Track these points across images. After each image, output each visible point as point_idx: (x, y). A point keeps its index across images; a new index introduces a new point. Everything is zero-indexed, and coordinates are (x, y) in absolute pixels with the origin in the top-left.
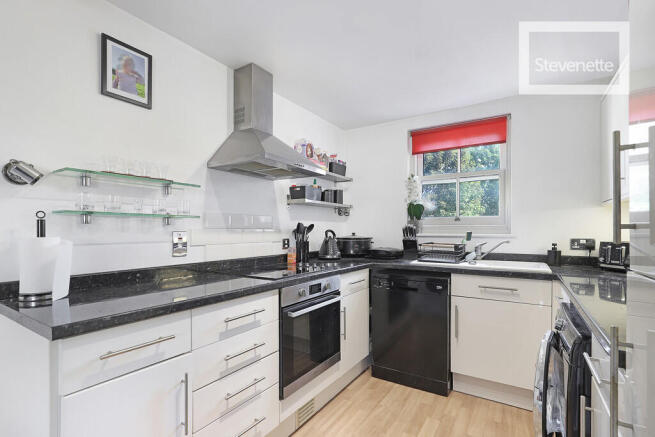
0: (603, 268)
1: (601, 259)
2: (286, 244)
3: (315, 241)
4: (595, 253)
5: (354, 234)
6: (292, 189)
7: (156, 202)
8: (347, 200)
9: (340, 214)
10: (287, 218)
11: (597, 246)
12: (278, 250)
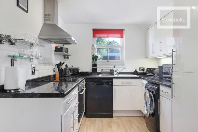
0: (147, 75)
1: (147, 73)
2: (54, 70)
4: (145, 71)
5: (72, 66)
6: (56, 47)
9: (65, 58)
11: (146, 70)
12: (51, 73)
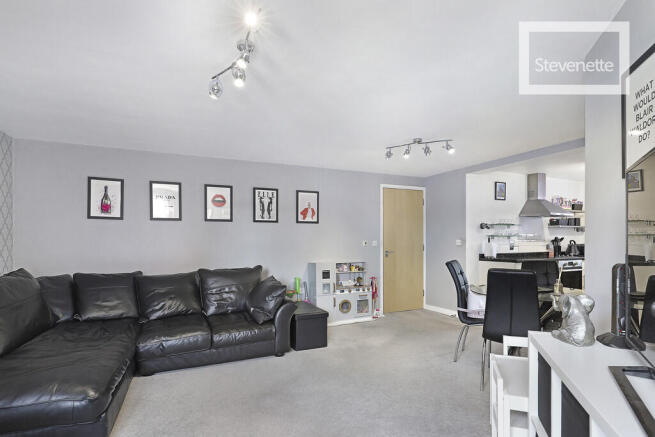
2: (548, 247)
3: (564, 246)
6: (551, 221)
7: (505, 231)
8: (582, 224)
9: (578, 231)
10: (549, 235)
12: (544, 250)
